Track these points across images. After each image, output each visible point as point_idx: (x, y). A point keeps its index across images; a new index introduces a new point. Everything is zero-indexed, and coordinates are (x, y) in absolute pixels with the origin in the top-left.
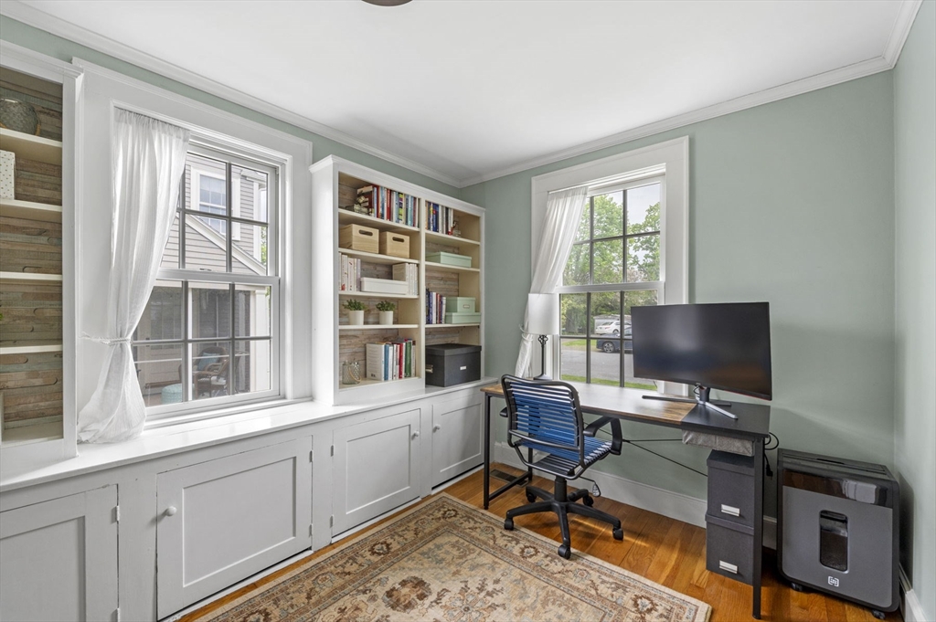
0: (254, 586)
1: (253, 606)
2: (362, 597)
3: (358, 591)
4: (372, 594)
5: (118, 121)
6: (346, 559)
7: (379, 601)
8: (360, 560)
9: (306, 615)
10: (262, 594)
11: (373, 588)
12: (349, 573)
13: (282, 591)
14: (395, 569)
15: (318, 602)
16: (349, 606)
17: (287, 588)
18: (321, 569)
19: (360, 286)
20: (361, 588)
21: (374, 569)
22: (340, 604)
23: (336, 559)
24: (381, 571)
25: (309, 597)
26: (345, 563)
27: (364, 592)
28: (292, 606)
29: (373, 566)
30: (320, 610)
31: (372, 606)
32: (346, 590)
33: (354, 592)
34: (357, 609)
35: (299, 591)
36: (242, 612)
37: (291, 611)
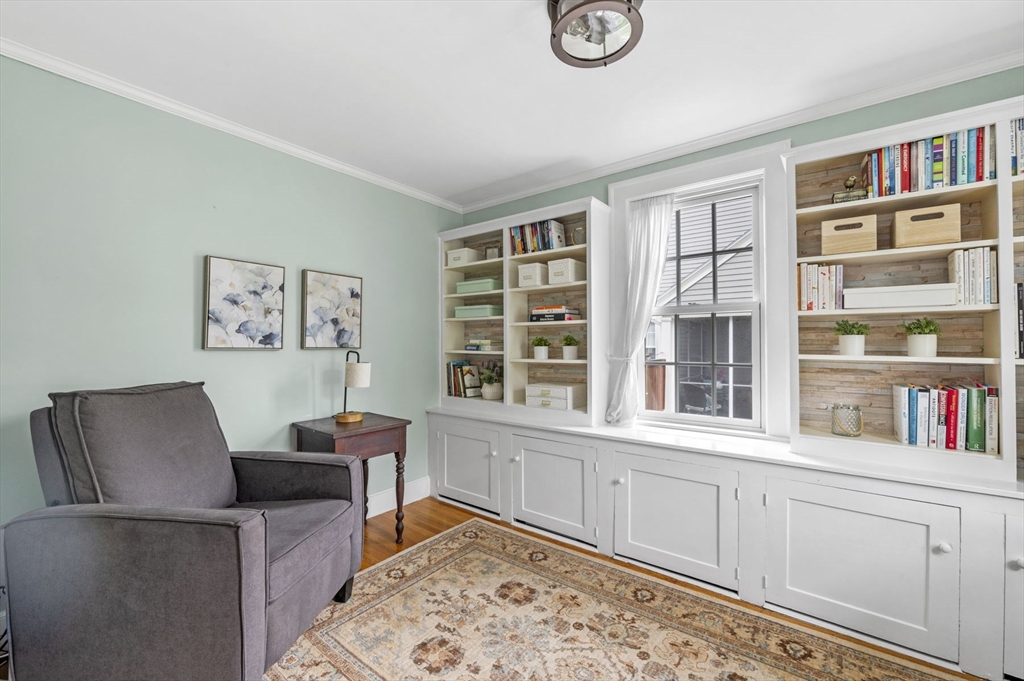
0: (675, 581)
1: (654, 588)
2: (713, 655)
3: (718, 649)
4: (723, 661)
5: (633, 210)
6: (752, 625)
7: (719, 670)
8: (761, 637)
9: (666, 621)
10: (668, 588)
11: (730, 660)
12: (734, 634)
13: (679, 597)
14: (775, 673)
15: (685, 624)
16: (695, 647)
17: (684, 599)
18: (721, 611)
19: (841, 301)
20: (723, 650)
21: (758, 653)
22: (692, 640)
23: (744, 618)
24: (761, 660)
25: (684, 616)
26: (745, 626)
27: (719, 654)
28: (670, 609)
29: (762, 651)
30: (677, 629)
31: (708, 665)
32: (711, 639)
33: (714, 646)
34: (696, 655)
35: (686, 607)
36: (646, 585)
37: (665, 611)
